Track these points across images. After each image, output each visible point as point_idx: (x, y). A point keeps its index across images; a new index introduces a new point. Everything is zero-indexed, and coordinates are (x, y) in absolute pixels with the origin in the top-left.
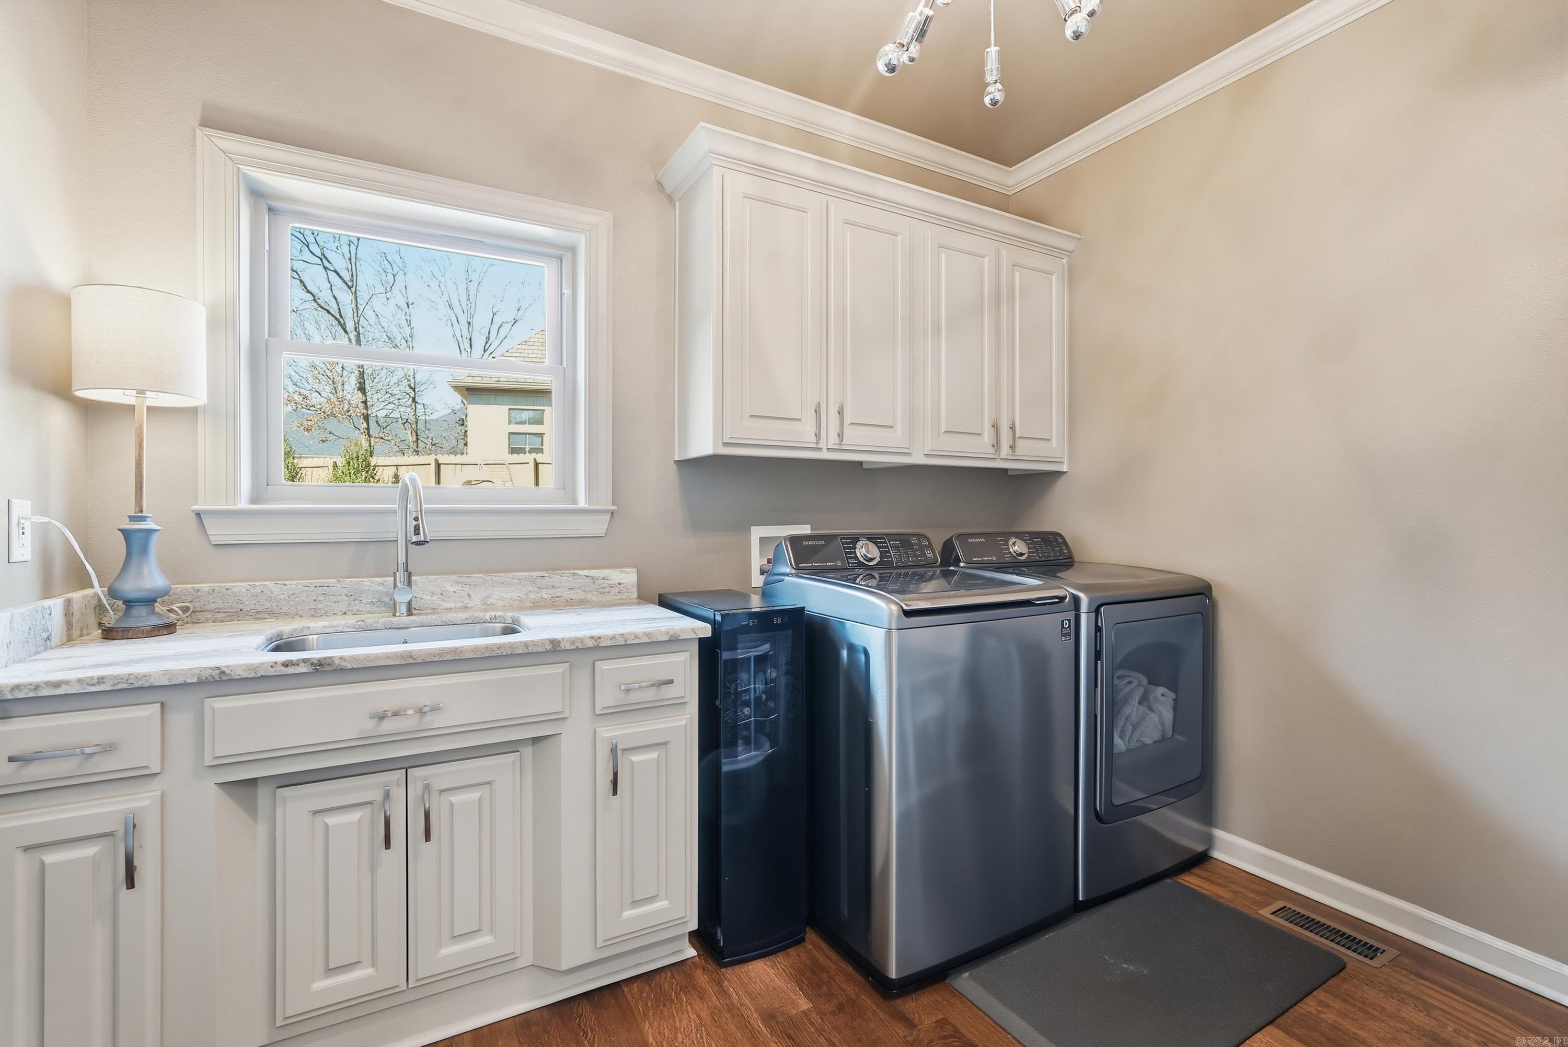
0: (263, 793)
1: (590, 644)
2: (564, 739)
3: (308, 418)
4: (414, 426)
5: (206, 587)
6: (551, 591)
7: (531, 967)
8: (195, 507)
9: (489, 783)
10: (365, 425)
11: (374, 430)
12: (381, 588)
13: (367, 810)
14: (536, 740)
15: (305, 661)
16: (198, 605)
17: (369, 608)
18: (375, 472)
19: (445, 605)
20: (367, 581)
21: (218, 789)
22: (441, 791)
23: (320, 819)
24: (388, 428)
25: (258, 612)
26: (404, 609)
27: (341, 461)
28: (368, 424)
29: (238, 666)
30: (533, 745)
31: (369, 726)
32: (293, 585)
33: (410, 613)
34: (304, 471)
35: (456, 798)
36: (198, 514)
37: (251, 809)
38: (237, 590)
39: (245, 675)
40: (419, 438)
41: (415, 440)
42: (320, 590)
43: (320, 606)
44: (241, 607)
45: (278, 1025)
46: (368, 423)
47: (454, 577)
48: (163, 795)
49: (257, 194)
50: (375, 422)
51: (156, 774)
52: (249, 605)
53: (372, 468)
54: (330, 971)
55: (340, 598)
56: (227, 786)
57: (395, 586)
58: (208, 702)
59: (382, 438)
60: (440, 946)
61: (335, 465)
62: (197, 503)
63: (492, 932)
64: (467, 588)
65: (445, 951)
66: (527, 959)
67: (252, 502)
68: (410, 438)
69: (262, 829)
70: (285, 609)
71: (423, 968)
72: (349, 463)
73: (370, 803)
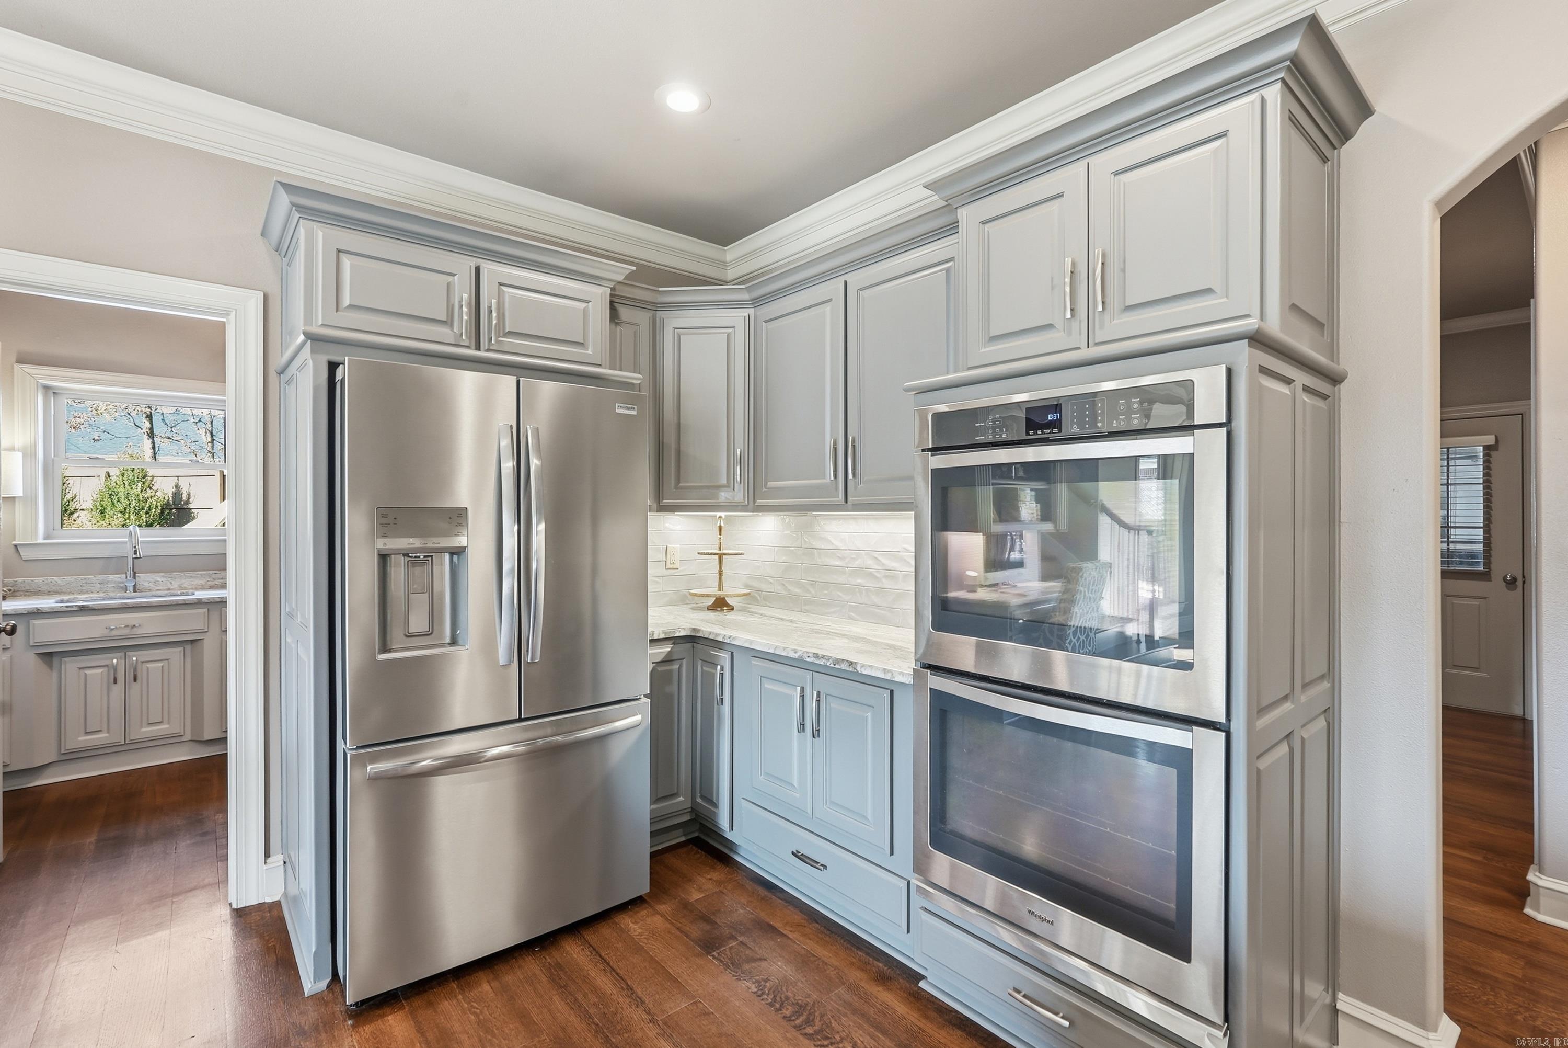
0: (56, 660)
1: (218, 600)
2: (205, 641)
3: (76, 415)
4: (209, 426)
5: (20, 580)
6: (221, 581)
7: (191, 742)
8: (14, 543)
9: (167, 660)
10: (148, 425)
11: (159, 429)
12: (119, 579)
13: (105, 669)
14: (192, 641)
15: (76, 606)
16: (16, 589)
17: (112, 589)
18: (153, 483)
19: (157, 588)
20: (111, 577)
21: (37, 657)
22: (143, 662)
23: (82, 672)
24: (178, 427)
25: (49, 592)
26: (131, 589)
27: (115, 472)
28: (152, 424)
29: (46, 607)
30: (192, 644)
31: (106, 632)
32: (68, 578)
33: (135, 591)
34: (71, 481)
35: (150, 665)
36: (16, 546)
37: (50, 666)
38: (36, 581)
39: (49, 611)
40: (214, 438)
41: (209, 440)
42: (85, 581)
43: (84, 588)
44: (40, 589)
45: (62, 752)
46: (152, 422)
47: (162, 574)
48: (11, 656)
49: (46, 388)
50: (161, 421)
51: (9, 648)
52: (44, 588)
53: (149, 478)
54: (87, 733)
55: (95, 585)
56: (40, 655)
57: (126, 578)
58: (31, 621)
59: (169, 438)
60: (141, 727)
61: (108, 475)
62: (15, 540)
63: (169, 724)
64: (169, 579)
65: (144, 730)
66: (188, 737)
67: (45, 539)
68: (204, 438)
69: (55, 675)
70: (64, 590)
71: (133, 735)
72: (123, 475)
73: (107, 666)
